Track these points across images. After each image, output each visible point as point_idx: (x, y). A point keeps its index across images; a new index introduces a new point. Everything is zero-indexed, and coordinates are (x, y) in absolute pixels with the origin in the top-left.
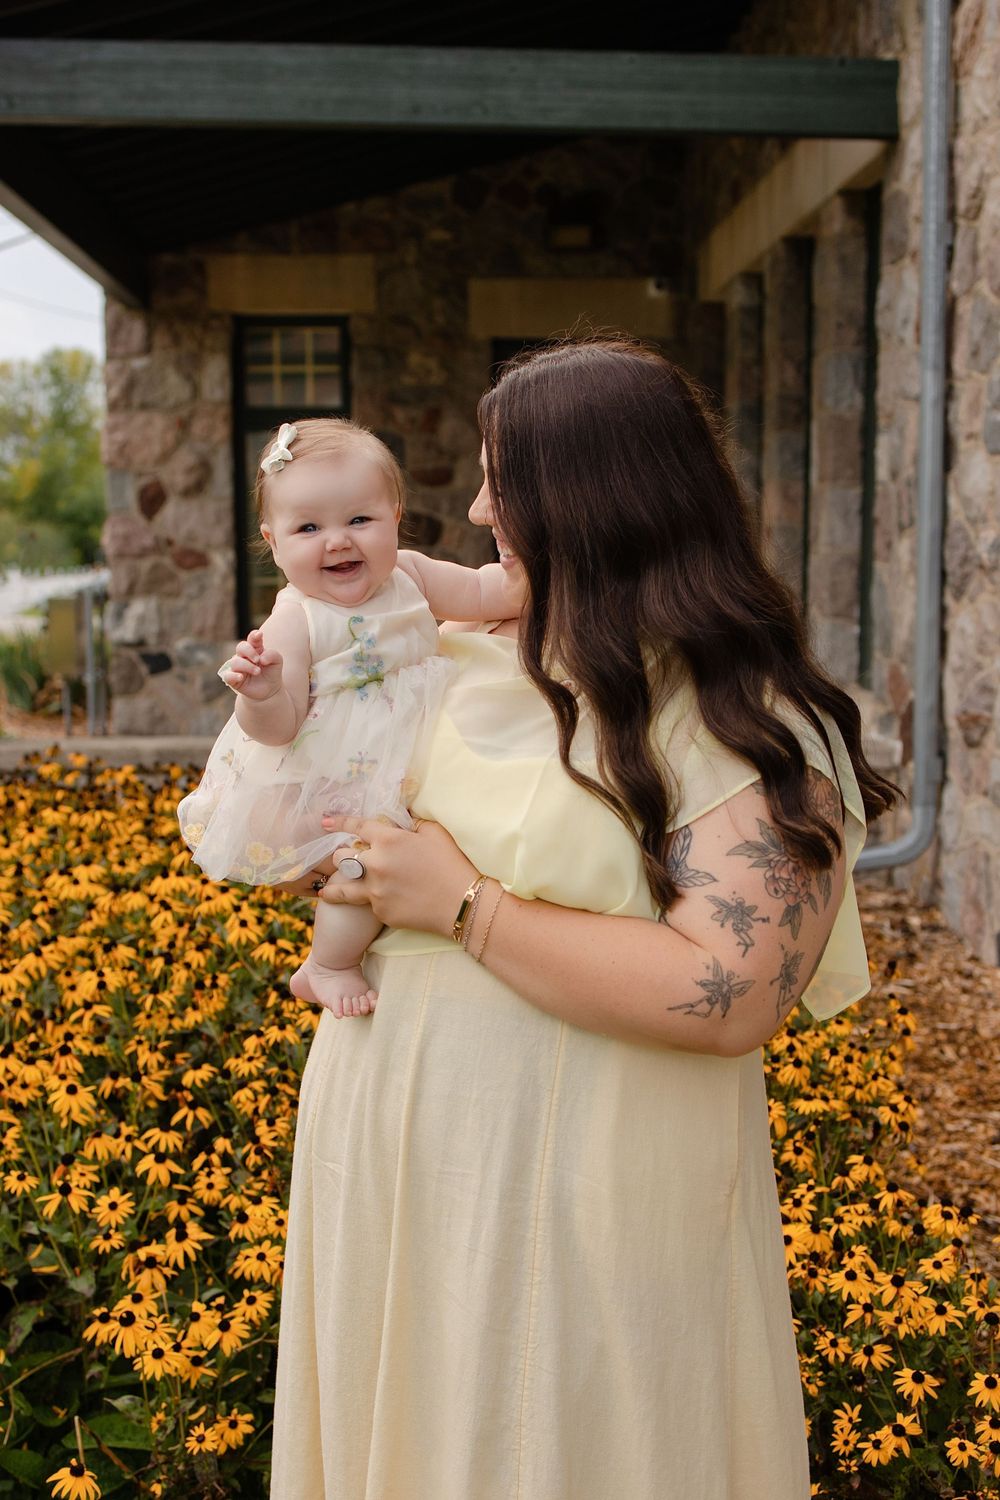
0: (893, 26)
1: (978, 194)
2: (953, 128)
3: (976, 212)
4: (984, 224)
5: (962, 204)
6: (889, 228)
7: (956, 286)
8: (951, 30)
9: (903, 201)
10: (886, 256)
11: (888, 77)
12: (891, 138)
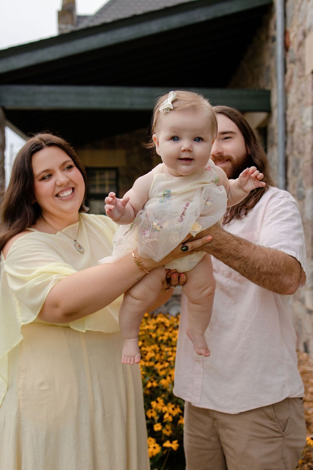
0: (269, 80)
1: (293, 126)
2: (286, 107)
3: (292, 131)
4: (295, 135)
5: (289, 128)
6: (270, 138)
7: (288, 152)
8: (284, 80)
9: (273, 129)
10: (269, 145)
11: (267, 95)
12: (269, 111)
